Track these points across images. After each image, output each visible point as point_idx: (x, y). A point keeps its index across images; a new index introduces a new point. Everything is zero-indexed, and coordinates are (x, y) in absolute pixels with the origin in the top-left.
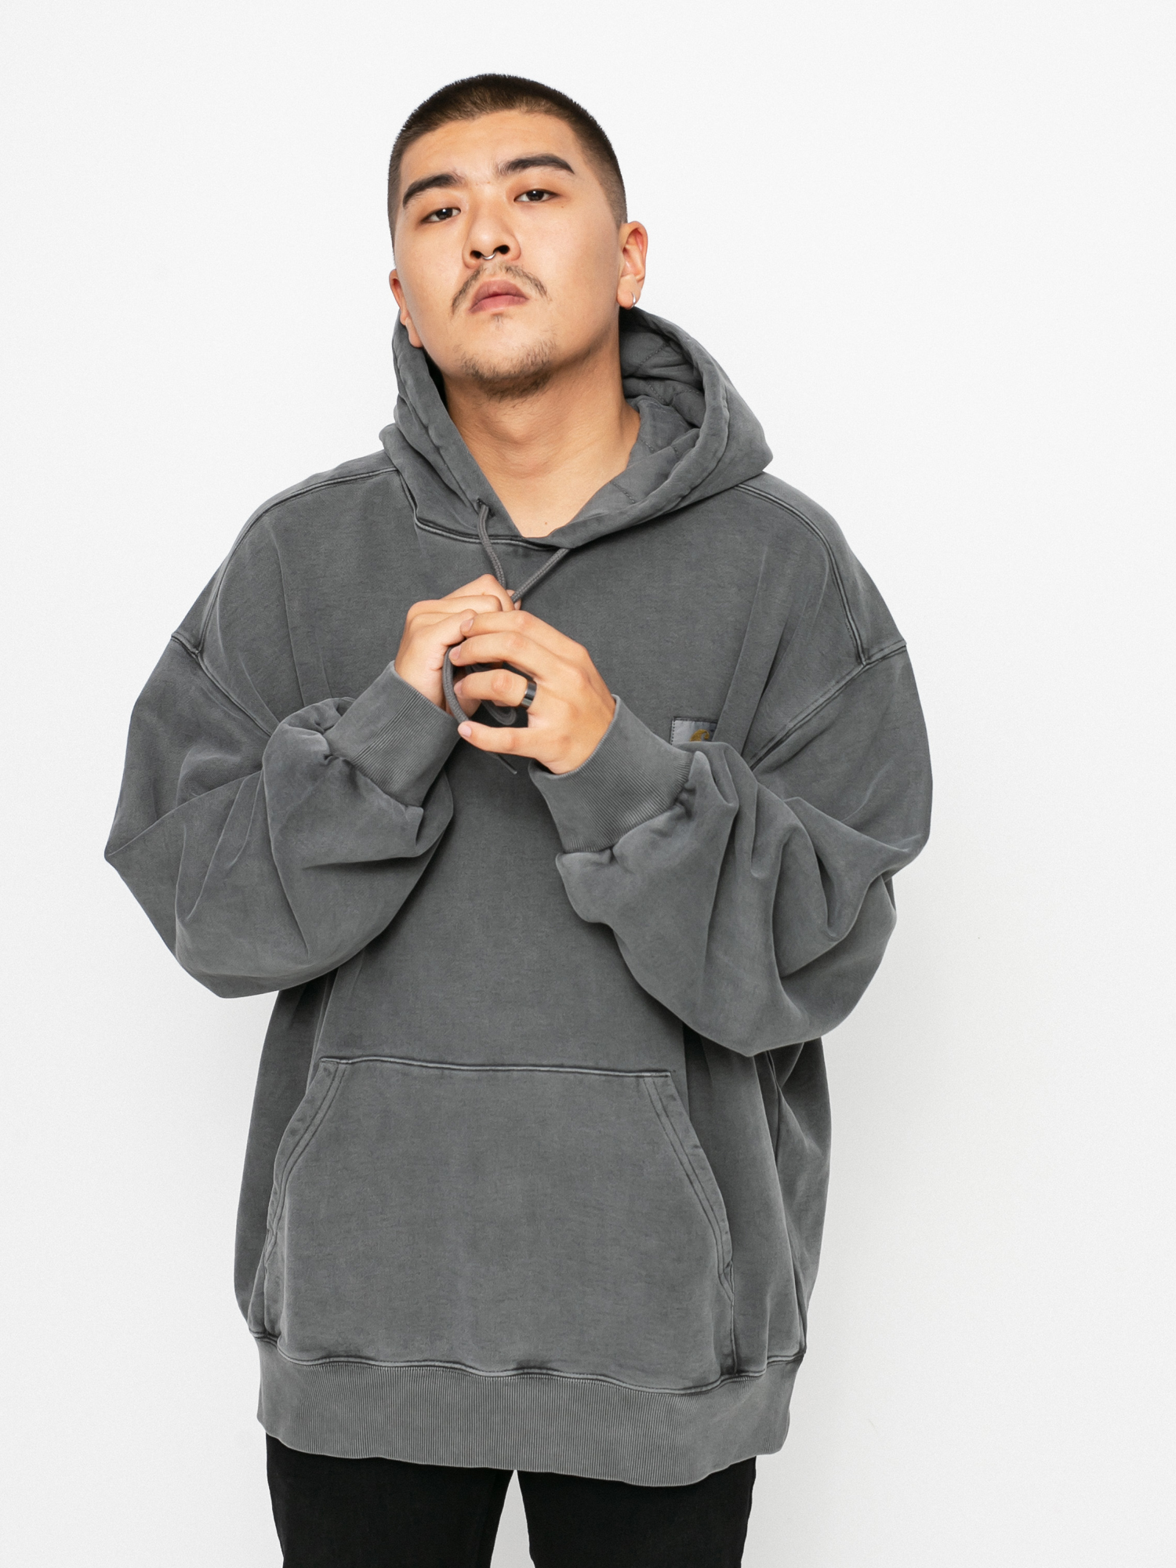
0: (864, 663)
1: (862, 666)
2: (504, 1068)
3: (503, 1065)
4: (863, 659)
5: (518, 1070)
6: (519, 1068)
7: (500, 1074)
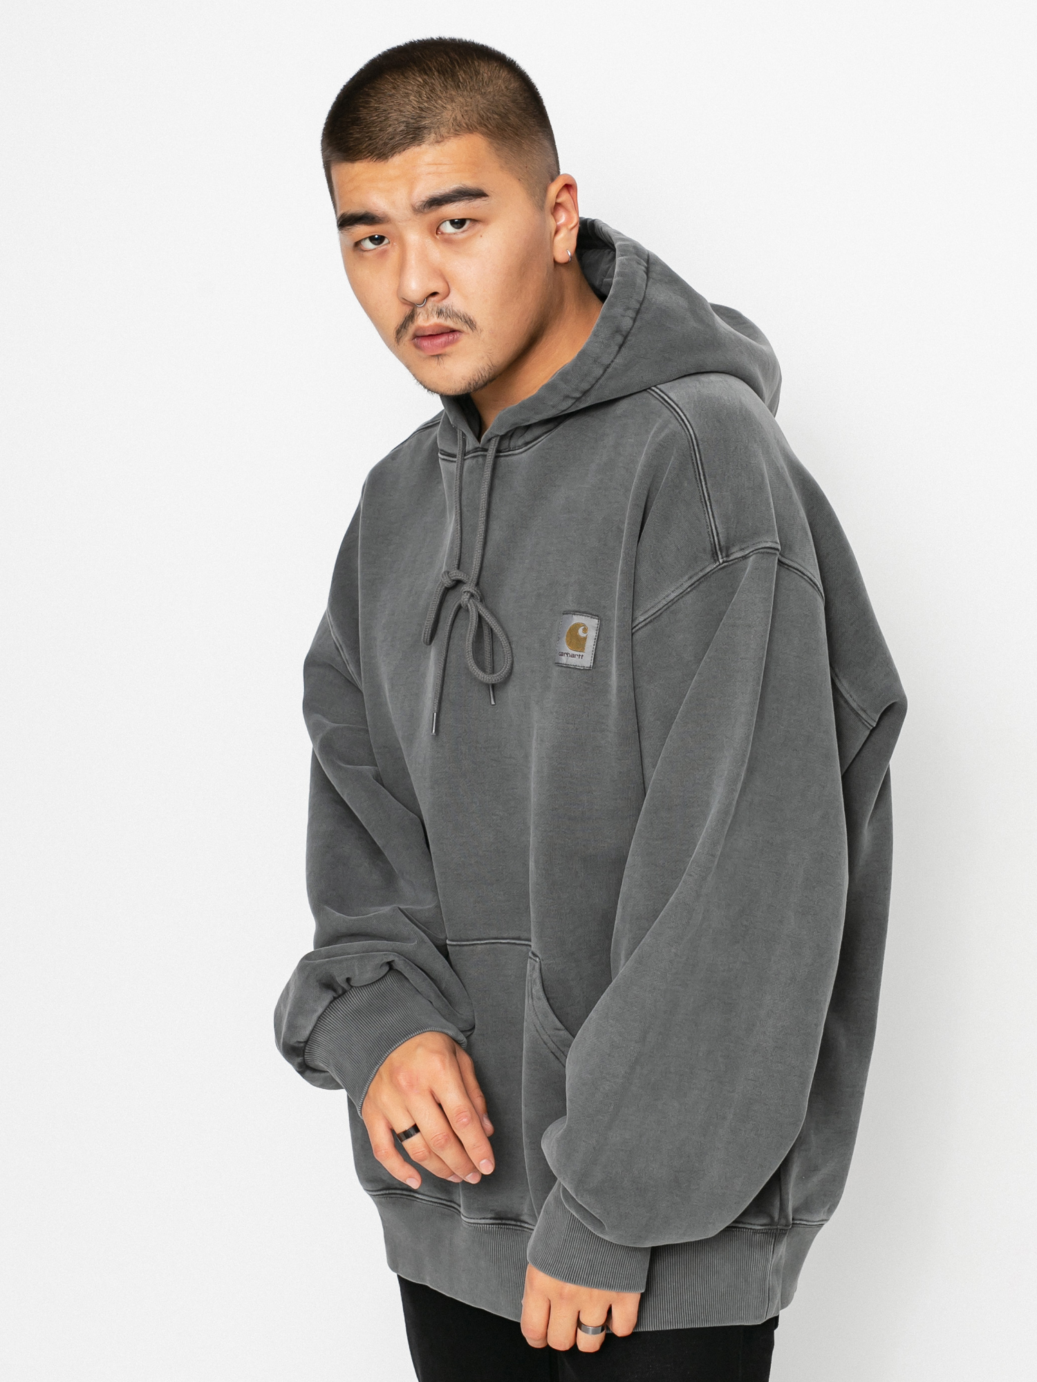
0: (721, 561)
1: (718, 563)
2: (468, 943)
3: (468, 940)
4: (720, 557)
5: (482, 944)
6: (482, 942)
7: (466, 948)
